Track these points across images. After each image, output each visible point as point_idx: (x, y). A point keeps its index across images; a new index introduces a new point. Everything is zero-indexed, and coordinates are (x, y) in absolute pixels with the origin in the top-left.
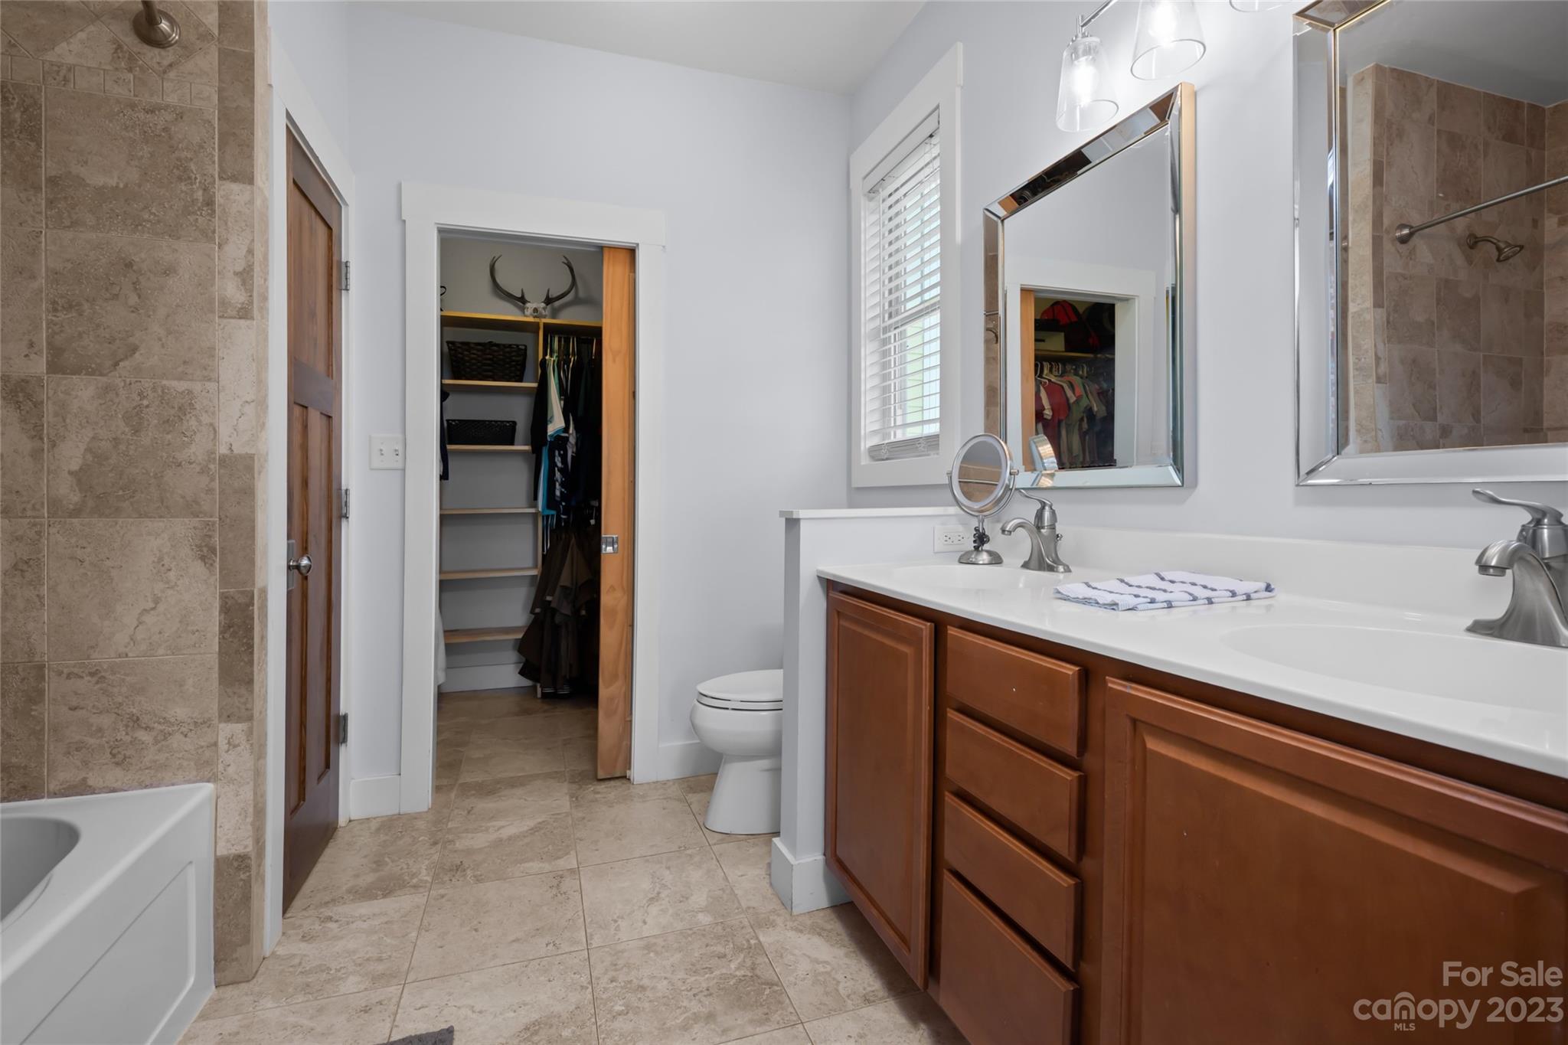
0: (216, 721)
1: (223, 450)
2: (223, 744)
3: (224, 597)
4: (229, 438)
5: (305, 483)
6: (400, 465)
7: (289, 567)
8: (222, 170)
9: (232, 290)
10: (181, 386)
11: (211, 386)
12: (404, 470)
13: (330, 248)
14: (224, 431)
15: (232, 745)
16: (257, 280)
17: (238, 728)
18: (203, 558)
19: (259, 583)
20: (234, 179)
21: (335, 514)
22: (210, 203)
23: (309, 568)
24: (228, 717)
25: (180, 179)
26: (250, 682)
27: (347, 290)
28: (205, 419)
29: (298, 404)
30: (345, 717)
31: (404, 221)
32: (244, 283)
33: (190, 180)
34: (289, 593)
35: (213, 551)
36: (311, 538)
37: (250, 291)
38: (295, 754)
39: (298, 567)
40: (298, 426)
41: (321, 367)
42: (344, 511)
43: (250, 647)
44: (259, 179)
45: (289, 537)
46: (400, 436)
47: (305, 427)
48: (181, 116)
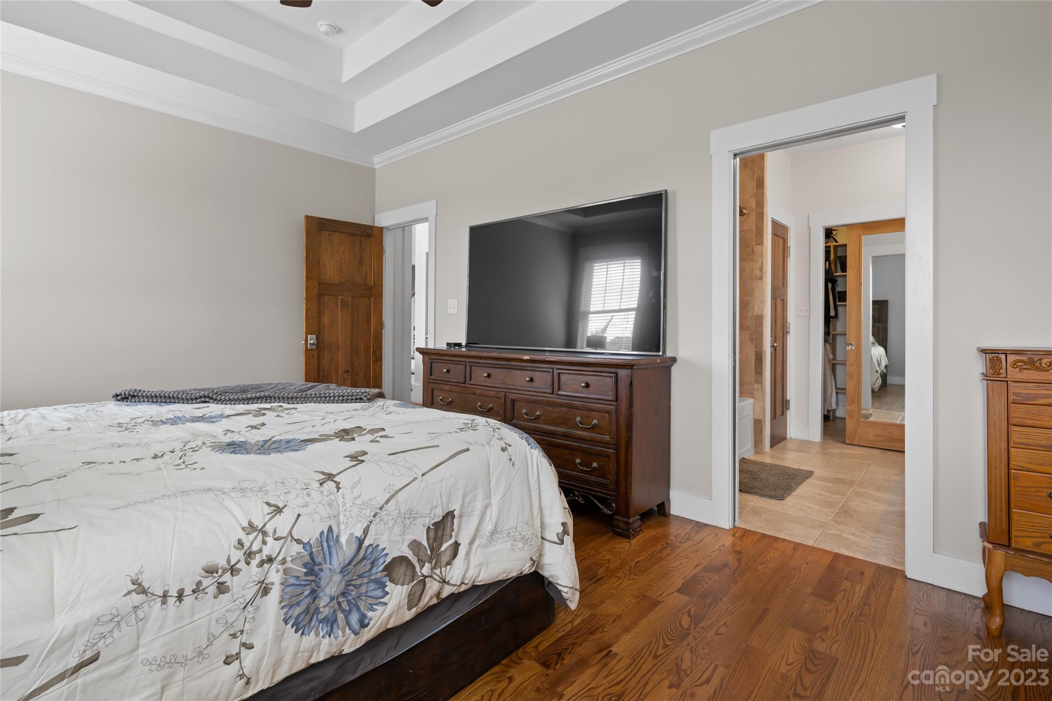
0: (754, 383)
1: (756, 314)
2: (755, 389)
3: (756, 351)
4: (757, 311)
5: (776, 322)
6: (808, 315)
7: (771, 346)
8: (756, 243)
9: (758, 273)
10: (746, 298)
11: (753, 298)
12: (809, 316)
13: (784, 245)
14: (756, 309)
15: (758, 390)
16: (764, 270)
17: (759, 386)
18: (751, 341)
19: (764, 349)
20: (759, 244)
21: (785, 332)
22: (753, 252)
23: (776, 346)
24: (757, 383)
25: (747, 247)
26: (762, 374)
27: (789, 256)
28: (752, 306)
29: (774, 298)
30: (789, 401)
31: (810, 228)
32: (761, 271)
33: (749, 247)
34: (771, 353)
35: (753, 339)
36: (777, 338)
37: (762, 273)
38: (773, 403)
39: (773, 346)
40: (774, 305)
41: (781, 284)
42: (788, 330)
43: (762, 365)
44: (765, 243)
45: (771, 337)
46: (808, 304)
47: (776, 305)
48: (747, 232)
